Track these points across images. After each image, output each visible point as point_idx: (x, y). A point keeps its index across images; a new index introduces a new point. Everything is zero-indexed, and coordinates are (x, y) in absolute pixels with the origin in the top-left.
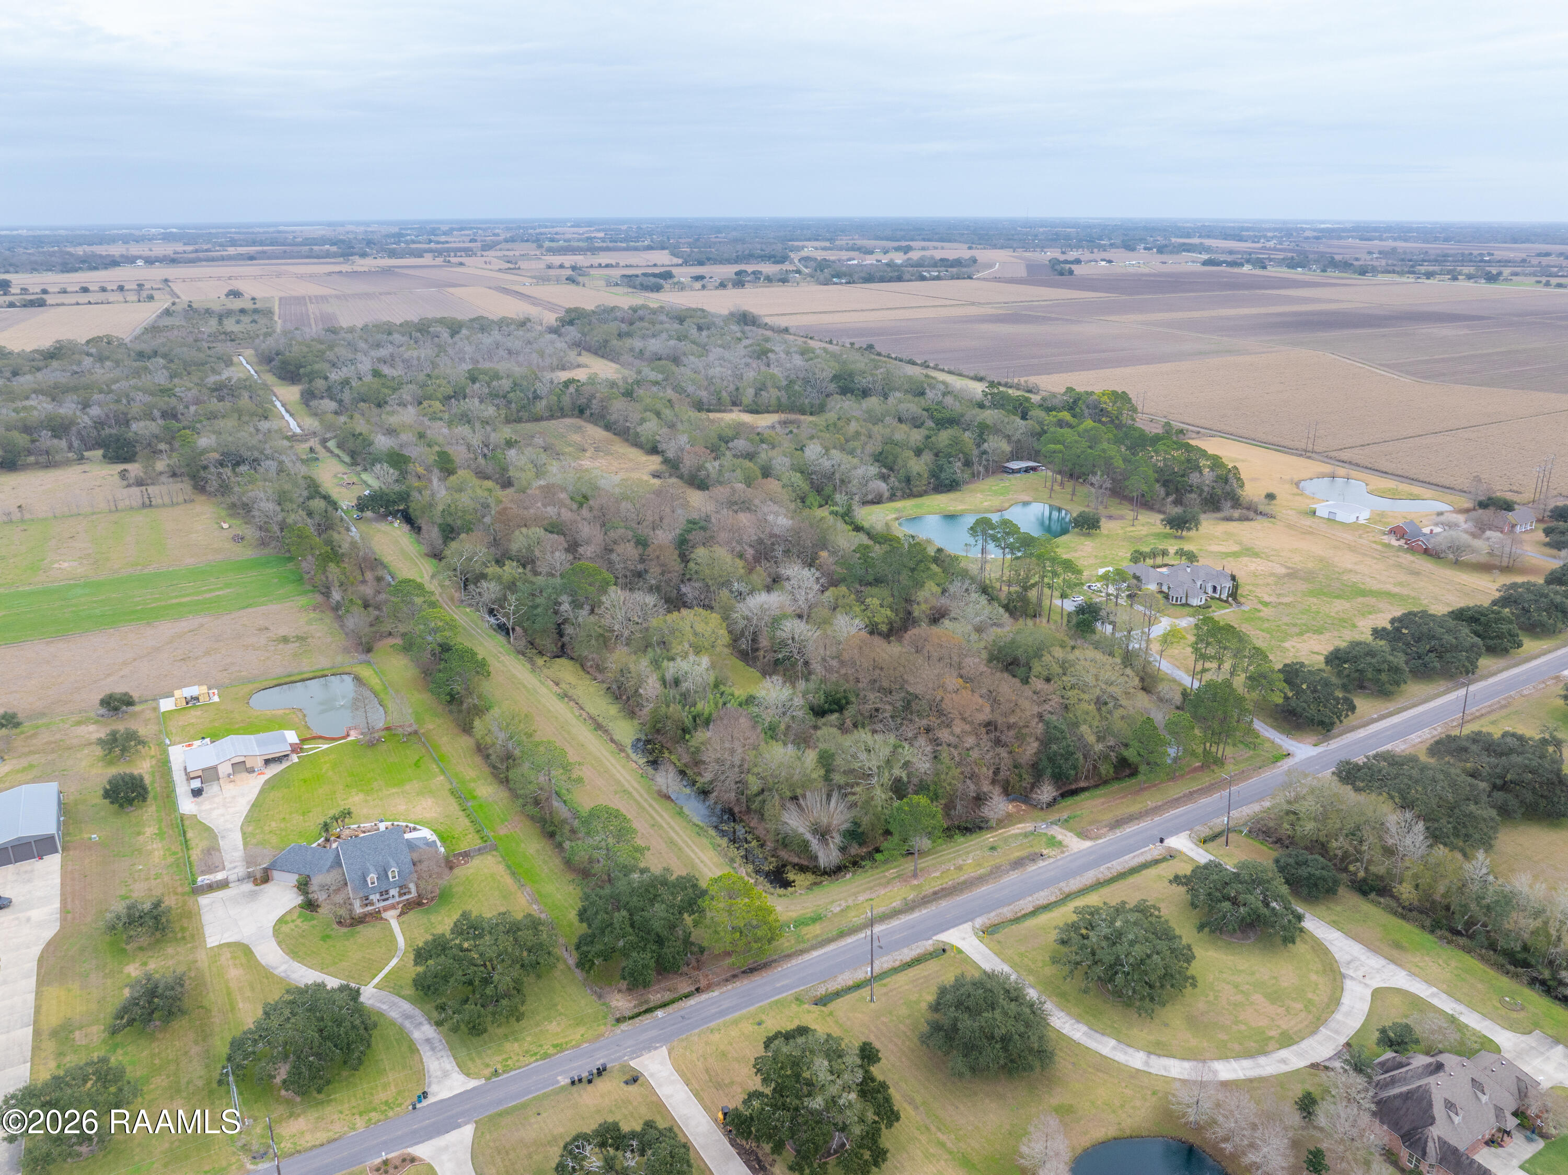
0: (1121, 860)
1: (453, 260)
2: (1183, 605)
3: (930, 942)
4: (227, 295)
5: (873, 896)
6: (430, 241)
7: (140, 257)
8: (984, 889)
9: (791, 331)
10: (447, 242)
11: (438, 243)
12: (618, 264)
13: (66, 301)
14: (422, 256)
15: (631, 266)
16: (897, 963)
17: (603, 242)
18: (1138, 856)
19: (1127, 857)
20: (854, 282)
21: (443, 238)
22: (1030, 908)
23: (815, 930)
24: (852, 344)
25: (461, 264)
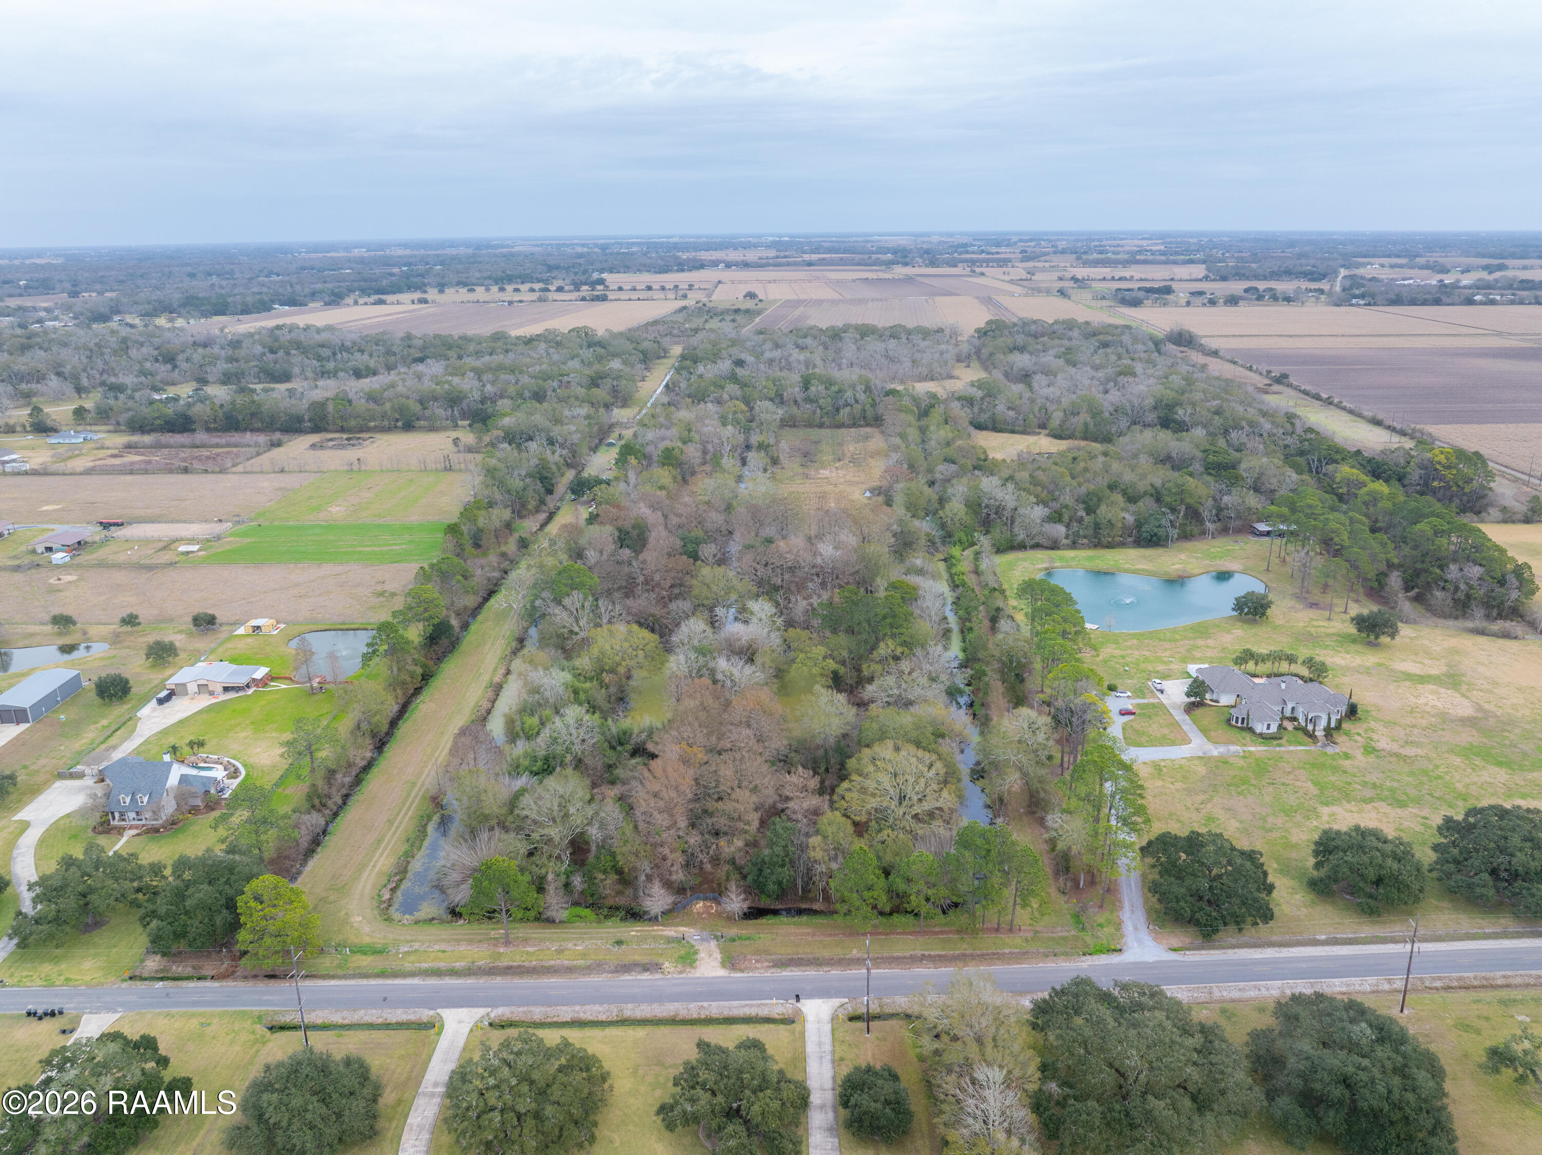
0: (726, 1003)
1: (978, 270)
2: (1242, 729)
3: (432, 1012)
4: (745, 297)
5: (449, 949)
6: (983, 252)
7: (721, 262)
8: (553, 980)
9: (1221, 354)
10: (998, 253)
11: (989, 253)
12: (1132, 277)
13: (622, 297)
14: (956, 266)
15: (1146, 280)
16: (380, 1021)
17: (1153, 254)
18: (752, 1006)
19: (736, 1003)
20: (1375, 304)
21: (994, 250)
22: (568, 1018)
23: (364, 961)
24: (1269, 372)
25: (982, 274)
